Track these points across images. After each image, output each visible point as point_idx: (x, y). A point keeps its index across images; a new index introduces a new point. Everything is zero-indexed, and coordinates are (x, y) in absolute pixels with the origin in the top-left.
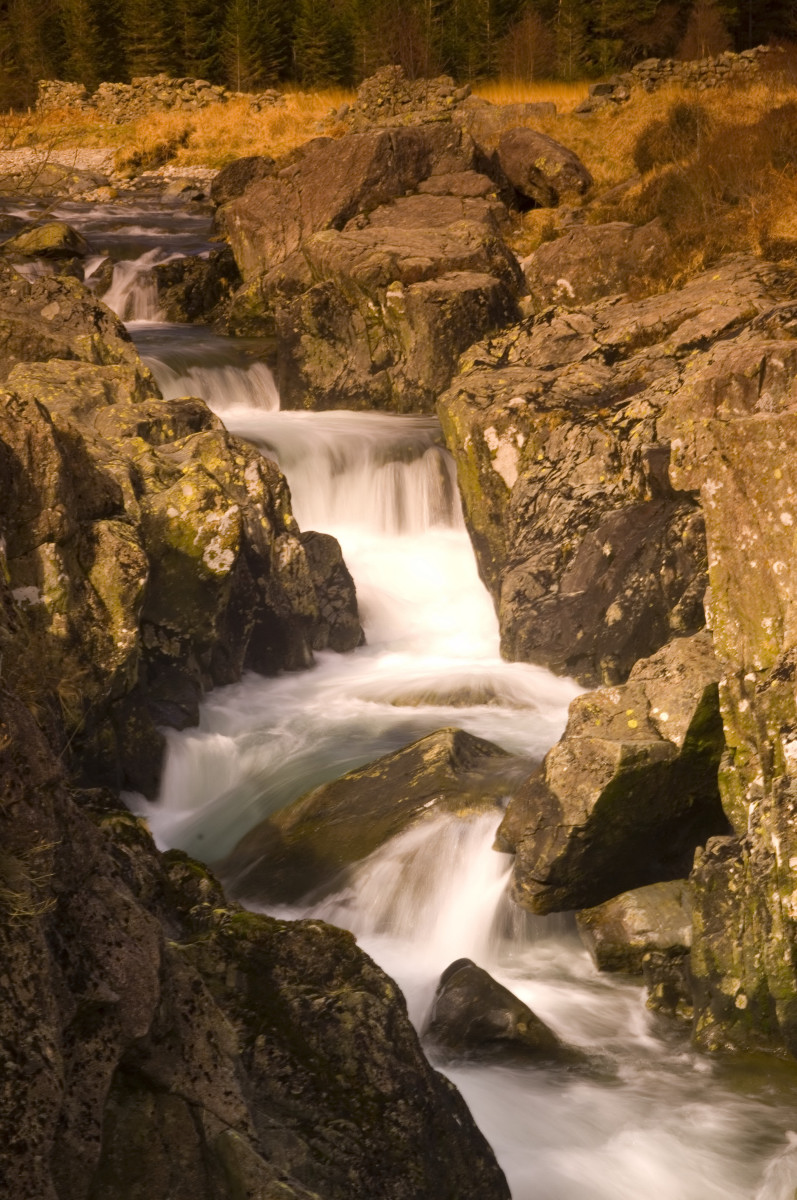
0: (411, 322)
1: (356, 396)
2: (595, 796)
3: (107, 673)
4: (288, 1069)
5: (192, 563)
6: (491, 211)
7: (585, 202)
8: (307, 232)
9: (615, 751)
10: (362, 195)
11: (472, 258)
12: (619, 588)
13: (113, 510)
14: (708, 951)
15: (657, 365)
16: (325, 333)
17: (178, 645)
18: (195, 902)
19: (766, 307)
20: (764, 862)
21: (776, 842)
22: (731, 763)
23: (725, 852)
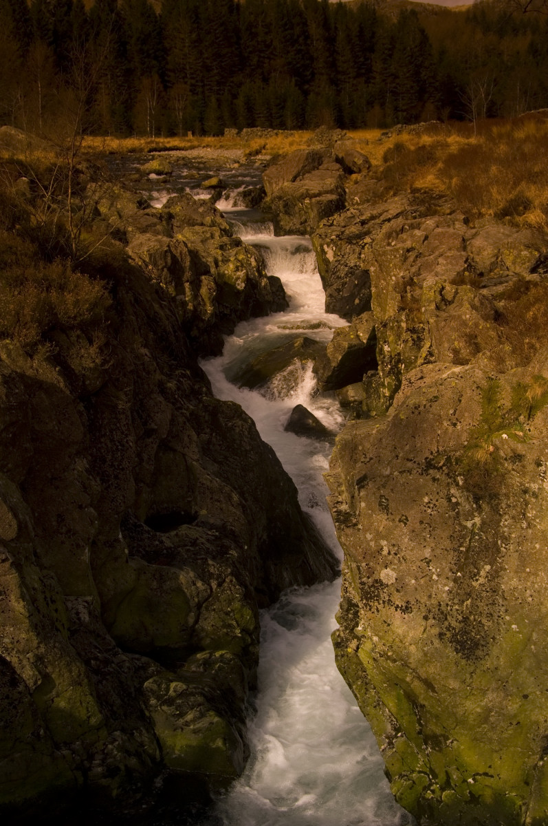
0: (312, 210)
1: (296, 232)
2: (340, 358)
3: (205, 320)
4: (221, 442)
5: (233, 287)
6: (340, 175)
7: (368, 172)
8: (285, 181)
9: (346, 345)
10: (302, 170)
11: (331, 190)
12: (359, 294)
13: (207, 272)
14: (367, 403)
15: (376, 226)
16: (287, 213)
17: (229, 311)
18: (201, 394)
19: (408, 208)
23: (372, 375)
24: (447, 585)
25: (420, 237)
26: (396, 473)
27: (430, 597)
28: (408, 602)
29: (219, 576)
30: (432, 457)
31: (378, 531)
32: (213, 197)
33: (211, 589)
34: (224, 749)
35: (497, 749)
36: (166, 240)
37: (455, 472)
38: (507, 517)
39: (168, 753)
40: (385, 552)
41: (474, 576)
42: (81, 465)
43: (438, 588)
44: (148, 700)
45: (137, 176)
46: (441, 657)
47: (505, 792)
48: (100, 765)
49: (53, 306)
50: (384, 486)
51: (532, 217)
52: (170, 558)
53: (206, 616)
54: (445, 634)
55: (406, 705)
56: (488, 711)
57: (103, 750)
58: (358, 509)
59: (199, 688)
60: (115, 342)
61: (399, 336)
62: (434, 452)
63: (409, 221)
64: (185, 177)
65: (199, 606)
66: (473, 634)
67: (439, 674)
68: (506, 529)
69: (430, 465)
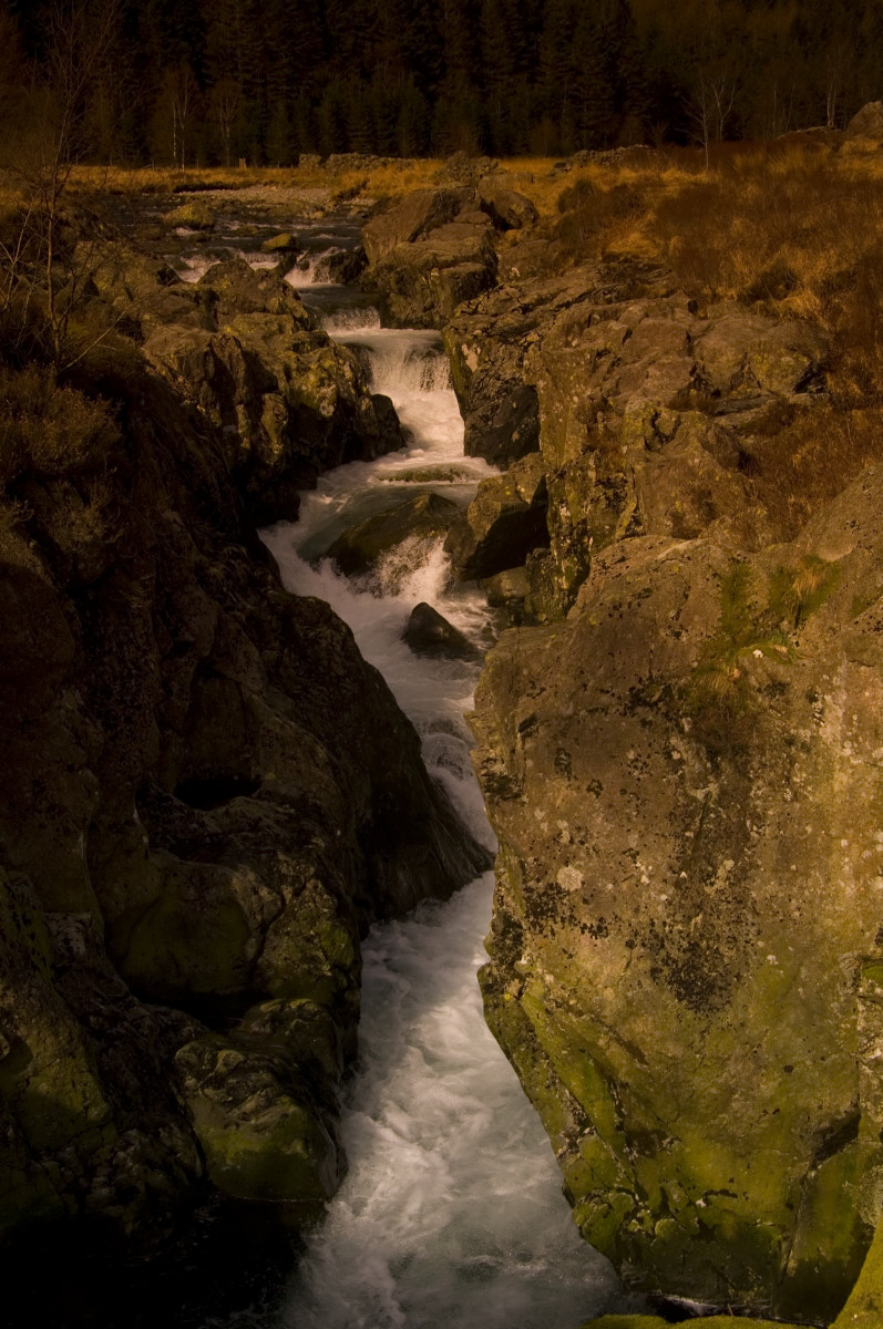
0: (443, 288)
1: (417, 322)
2: (488, 527)
3: (269, 465)
4: (298, 664)
5: (314, 412)
6: (488, 232)
7: (534, 227)
8: (399, 240)
9: (498, 506)
10: (426, 223)
11: (474, 256)
12: (519, 424)
13: (273, 388)
14: (532, 601)
15: (547, 315)
16: (402, 292)
17: (308, 451)
18: (265, 586)
19: (599, 286)
20: (552, 562)
23: (541, 556)
24: (664, 892)
25: (618, 332)
26: (583, 713)
27: (637, 910)
28: (601, 920)
29: (296, 879)
30: (641, 687)
31: (553, 805)
32: (281, 266)
33: (283, 900)
34: (306, 1156)
35: (743, 1152)
36: (204, 333)
37: (678, 711)
38: (760, 783)
39: (215, 1164)
40: (565, 838)
41: (708, 877)
42: (71, 700)
43: (650, 897)
44: (183, 1079)
45: (157, 230)
46: (655, 1007)
47: (755, 1220)
48: (104, 1185)
49: (25, 442)
50: (563, 734)
51: (799, 301)
52: (216, 850)
53: (275, 944)
54: (661, 971)
55: (597, 1084)
56: (729, 1091)
57: (110, 1161)
58: (521, 770)
59: (264, 1059)
60: (126, 501)
61: (584, 493)
62: (644, 679)
63: (600, 307)
64: (235, 233)
65: (264, 927)
66: (706, 970)
67: (651, 1035)
68: (758, 802)
69: (637, 699)
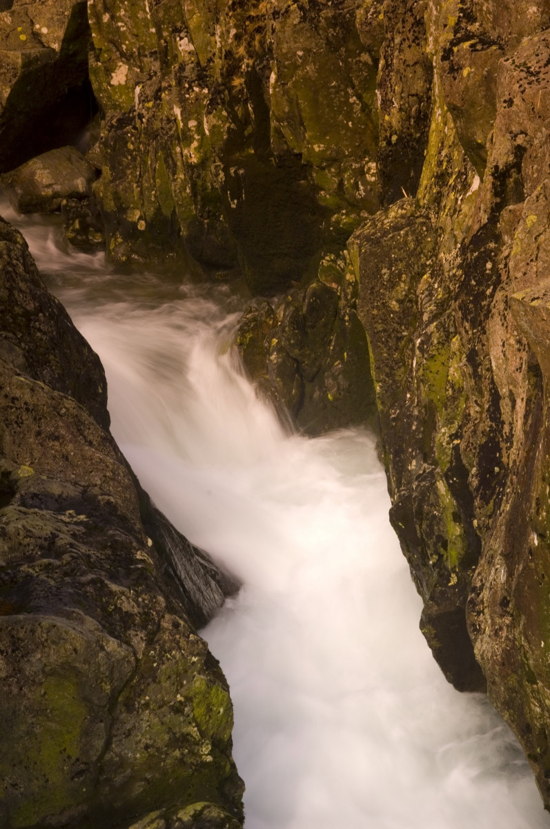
2: (7, 92)
14: (116, 193)
20: (168, 126)
21: (177, 111)
22: (98, 60)
33: (136, 653)
